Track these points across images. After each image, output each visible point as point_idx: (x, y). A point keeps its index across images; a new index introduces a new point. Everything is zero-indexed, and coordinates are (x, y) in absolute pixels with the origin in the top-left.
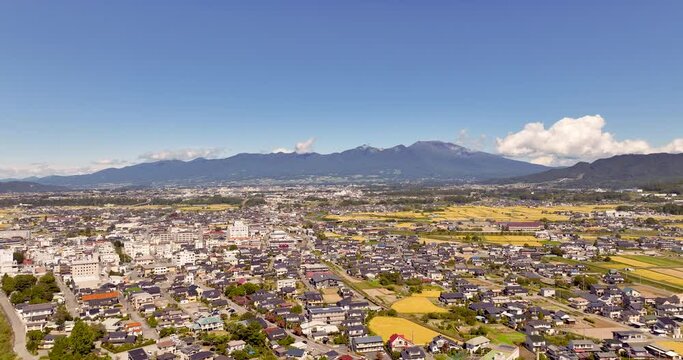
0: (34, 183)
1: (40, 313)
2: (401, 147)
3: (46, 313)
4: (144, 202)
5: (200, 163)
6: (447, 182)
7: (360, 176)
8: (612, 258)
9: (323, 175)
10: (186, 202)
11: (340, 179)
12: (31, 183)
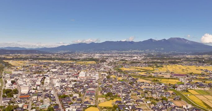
0: (38, 51)
1: (7, 101)
2: (165, 40)
3: (9, 101)
4: (67, 60)
5: (92, 44)
6: (179, 53)
7: (148, 50)
8: (189, 90)
9: (135, 49)
10: (81, 60)
11: (141, 51)
12: (37, 50)
